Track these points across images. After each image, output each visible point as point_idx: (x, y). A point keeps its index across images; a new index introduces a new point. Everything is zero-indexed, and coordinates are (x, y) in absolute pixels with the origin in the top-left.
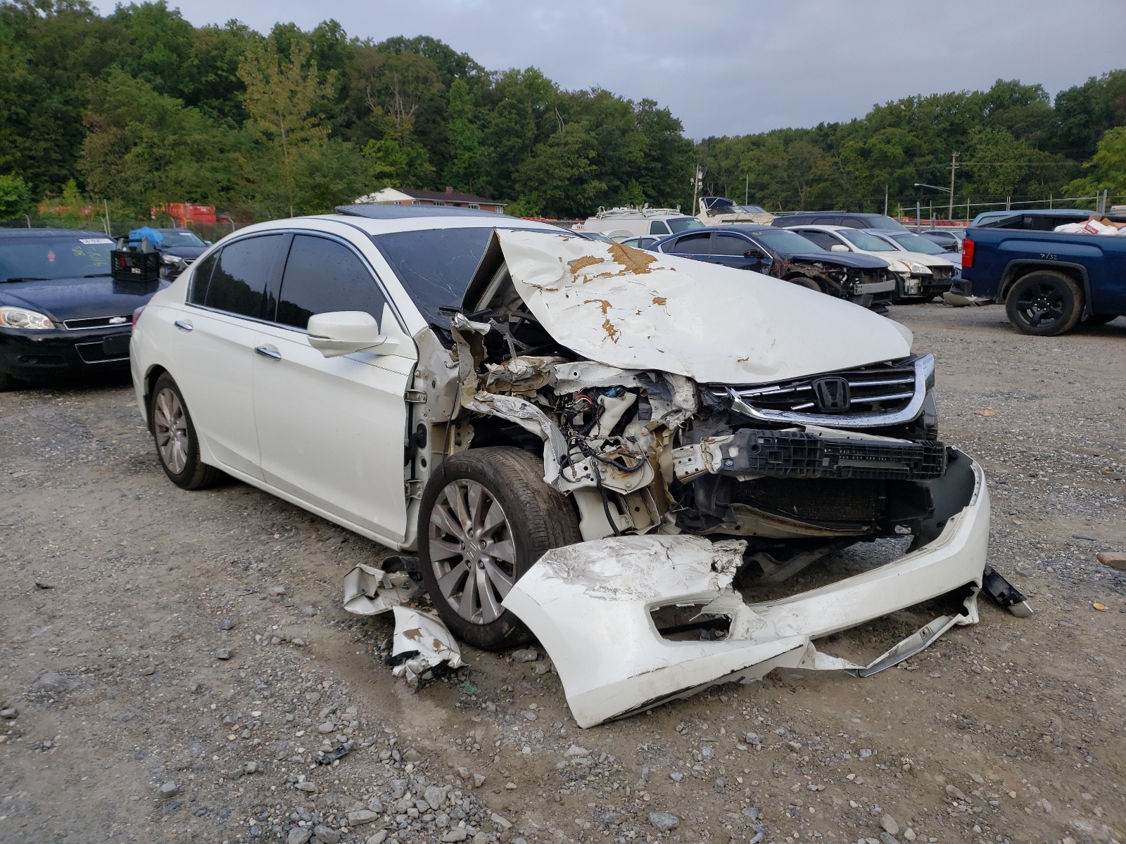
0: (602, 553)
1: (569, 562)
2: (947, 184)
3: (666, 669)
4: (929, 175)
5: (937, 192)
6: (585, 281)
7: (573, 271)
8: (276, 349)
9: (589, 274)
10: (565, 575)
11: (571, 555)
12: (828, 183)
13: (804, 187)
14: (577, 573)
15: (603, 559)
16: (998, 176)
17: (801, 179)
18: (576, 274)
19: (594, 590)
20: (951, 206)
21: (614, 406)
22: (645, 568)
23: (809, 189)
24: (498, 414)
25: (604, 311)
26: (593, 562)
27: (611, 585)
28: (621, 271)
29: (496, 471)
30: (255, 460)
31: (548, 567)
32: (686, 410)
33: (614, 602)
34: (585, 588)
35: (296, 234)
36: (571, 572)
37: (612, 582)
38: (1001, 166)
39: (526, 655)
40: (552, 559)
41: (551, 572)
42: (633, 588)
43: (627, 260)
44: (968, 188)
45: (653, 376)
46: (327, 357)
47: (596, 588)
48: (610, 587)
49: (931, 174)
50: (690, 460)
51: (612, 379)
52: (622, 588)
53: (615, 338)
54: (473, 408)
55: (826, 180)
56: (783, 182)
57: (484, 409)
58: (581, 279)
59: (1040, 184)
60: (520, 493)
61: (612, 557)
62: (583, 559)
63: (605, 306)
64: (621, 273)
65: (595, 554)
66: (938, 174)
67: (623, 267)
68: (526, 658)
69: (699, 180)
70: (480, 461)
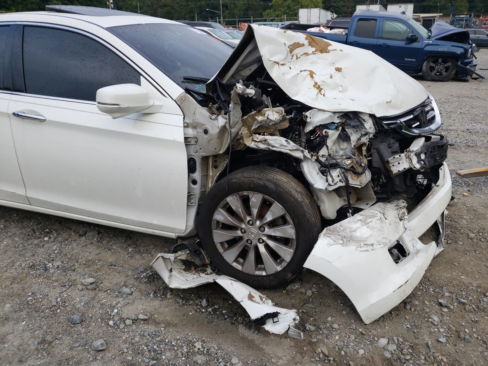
0: (357, 224)
1: (341, 234)
2: (219, 10)
3: (409, 281)
4: (211, 5)
5: (215, 13)
6: (297, 58)
7: (291, 51)
8: (37, 112)
9: (298, 53)
10: (341, 242)
11: (340, 229)
12: (169, 7)
13: (159, 9)
14: (348, 239)
15: (359, 228)
16: (237, 7)
17: (157, 5)
18: (292, 54)
19: (361, 247)
20: (237, 19)
21: (333, 135)
22: (380, 228)
23: (161, 10)
24: (274, 149)
25: (312, 77)
26: (355, 231)
27: (369, 242)
28: (313, 52)
29: (276, 184)
30: (20, 191)
31: (328, 239)
32: (371, 133)
33: (374, 251)
34: (356, 247)
35: (25, 26)
36: (344, 239)
37: (369, 240)
38: (238, 3)
39: (295, 286)
40: (329, 234)
41: (332, 242)
42: (380, 241)
43: (315, 45)
44: (227, 12)
45: (351, 116)
46: (114, 118)
47: (362, 246)
48: (369, 244)
49: (212, 5)
50: (399, 163)
51: (327, 119)
52: (375, 243)
53: (323, 93)
54: (255, 147)
55: (168, 6)
56: (149, 6)
57: (262, 146)
58: (295, 57)
59: (252, 11)
60: (297, 196)
61: (364, 225)
62: (348, 230)
63: (312, 74)
64: (313, 53)
65: (354, 226)
66: (214, 5)
67: (314, 49)
68: (295, 288)
69: (111, 3)
70: (259, 179)
